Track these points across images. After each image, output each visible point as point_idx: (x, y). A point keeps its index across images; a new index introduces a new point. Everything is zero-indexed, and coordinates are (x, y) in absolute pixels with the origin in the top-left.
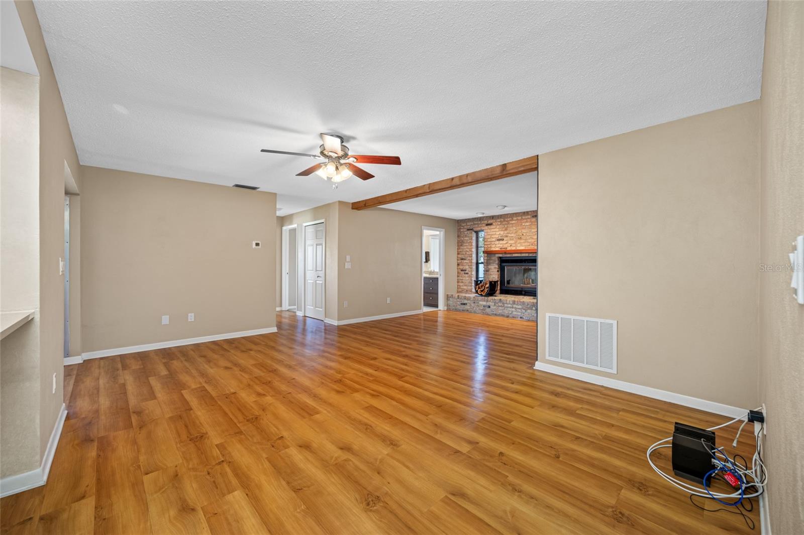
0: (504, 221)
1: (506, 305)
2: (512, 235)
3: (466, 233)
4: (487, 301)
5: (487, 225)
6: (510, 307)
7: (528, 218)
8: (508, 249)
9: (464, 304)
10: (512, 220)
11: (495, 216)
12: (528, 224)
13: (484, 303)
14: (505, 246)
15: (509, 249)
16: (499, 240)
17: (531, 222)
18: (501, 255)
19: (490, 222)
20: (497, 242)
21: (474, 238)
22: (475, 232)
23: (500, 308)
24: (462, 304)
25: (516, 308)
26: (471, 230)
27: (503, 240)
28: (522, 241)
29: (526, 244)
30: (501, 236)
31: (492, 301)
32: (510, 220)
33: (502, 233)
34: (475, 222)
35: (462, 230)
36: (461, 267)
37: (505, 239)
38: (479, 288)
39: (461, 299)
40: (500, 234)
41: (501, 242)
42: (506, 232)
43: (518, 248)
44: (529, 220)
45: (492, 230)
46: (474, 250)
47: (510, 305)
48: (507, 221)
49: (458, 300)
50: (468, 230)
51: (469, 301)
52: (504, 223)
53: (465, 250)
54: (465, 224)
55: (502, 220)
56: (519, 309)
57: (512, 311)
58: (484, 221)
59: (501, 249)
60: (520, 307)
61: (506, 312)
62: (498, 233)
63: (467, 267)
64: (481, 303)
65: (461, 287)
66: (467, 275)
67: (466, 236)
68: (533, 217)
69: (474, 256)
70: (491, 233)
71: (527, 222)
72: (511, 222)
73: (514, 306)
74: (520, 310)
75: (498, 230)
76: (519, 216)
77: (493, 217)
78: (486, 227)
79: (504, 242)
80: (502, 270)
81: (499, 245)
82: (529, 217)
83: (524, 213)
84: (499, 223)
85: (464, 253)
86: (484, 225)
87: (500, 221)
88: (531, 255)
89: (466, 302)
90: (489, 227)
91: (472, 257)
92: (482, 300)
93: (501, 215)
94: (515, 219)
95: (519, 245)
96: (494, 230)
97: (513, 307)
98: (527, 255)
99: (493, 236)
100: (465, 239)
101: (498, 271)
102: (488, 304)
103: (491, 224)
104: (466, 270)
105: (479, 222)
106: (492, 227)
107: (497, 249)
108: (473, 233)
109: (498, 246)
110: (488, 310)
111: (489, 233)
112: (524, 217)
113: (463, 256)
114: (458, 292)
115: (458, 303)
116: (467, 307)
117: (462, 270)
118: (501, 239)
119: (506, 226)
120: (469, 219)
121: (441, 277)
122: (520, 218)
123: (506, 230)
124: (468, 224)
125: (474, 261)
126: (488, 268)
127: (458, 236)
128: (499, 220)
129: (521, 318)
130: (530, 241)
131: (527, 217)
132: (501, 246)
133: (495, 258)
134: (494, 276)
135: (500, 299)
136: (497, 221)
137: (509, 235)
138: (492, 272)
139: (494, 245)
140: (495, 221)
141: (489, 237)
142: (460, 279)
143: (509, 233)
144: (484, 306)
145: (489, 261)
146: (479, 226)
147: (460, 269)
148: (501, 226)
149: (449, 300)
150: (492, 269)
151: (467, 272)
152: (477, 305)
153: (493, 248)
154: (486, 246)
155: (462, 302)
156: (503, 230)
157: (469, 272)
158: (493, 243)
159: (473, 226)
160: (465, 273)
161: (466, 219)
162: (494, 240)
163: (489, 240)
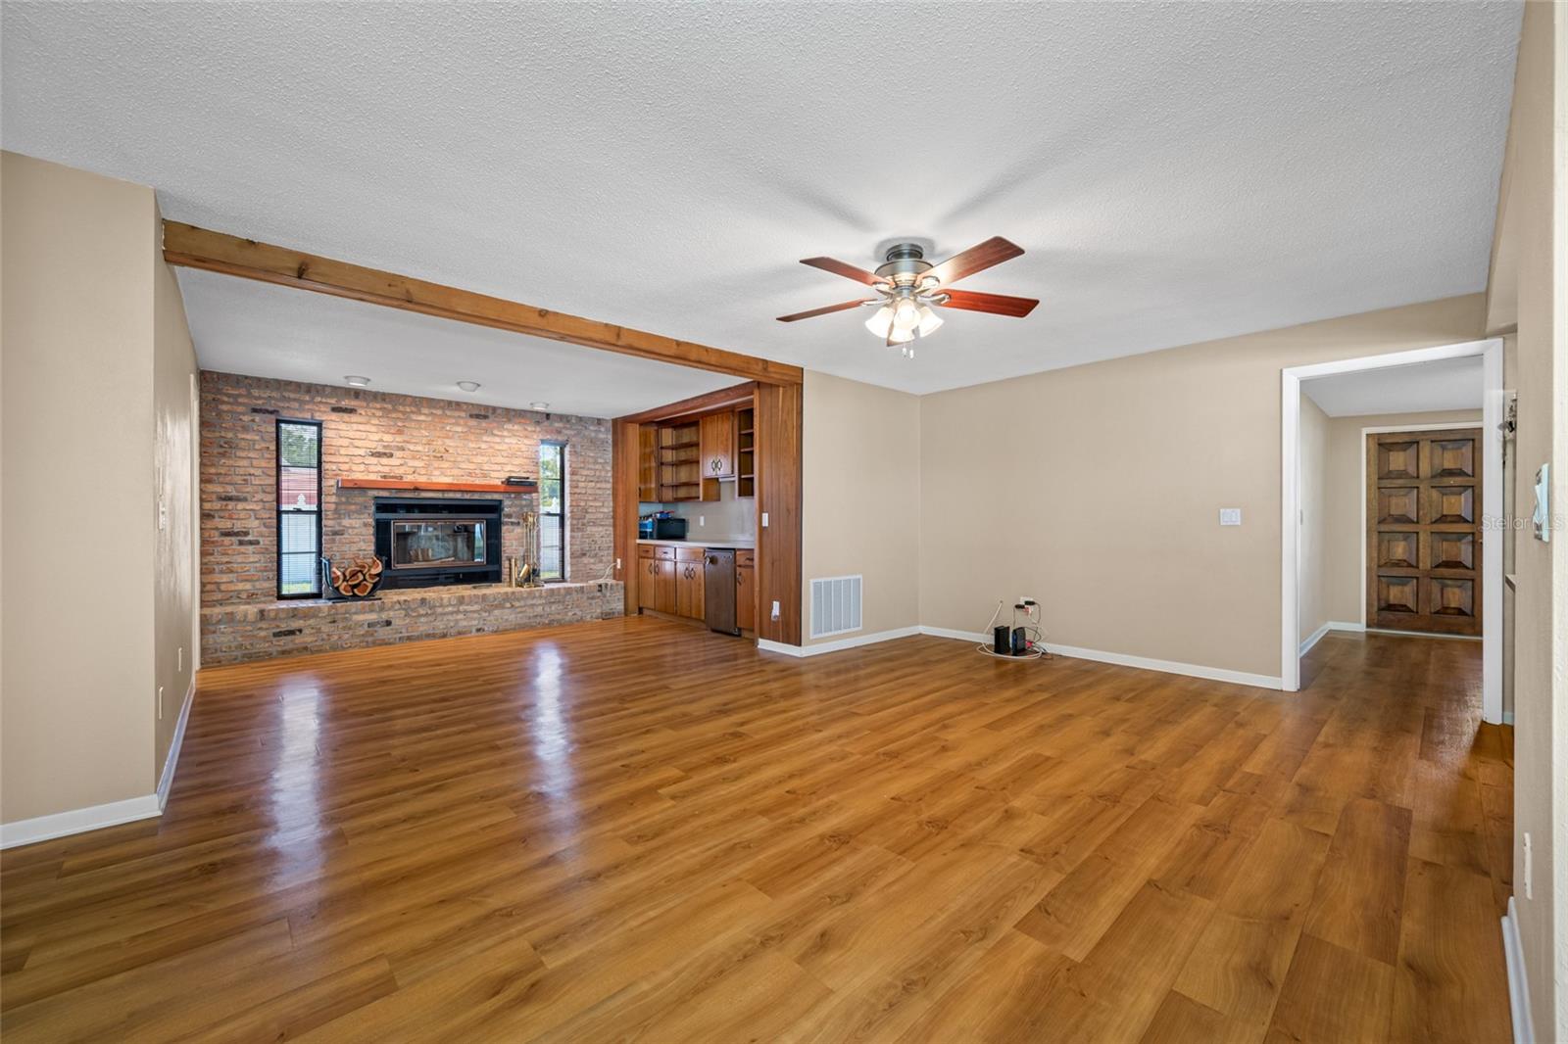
0: (395, 410)
1: (440, 610)
2: (420, 448)
3: (246, 418)
4: (382, 609)
5: (335, 410)
6: (452, 613)
7: (459, 417)
8: (405, 480)
9: (290, 633)
10: (419, 413)
11: (364, 392)
12: (459, 429)
13: (371, 617)
14: (399, 471)
15: (409, 478)
16: (379, 455)
17: (466, 425)
18: (376, 493)
19: (345, 403)
20: (374, 460)
23: (423, 619)
24: (279, 634)
25: (465, 612)
26: (269, 412)
27: (391, 455)
28: (445, 465)
29: (456, 472)
30: (384, 446)
31: (397, 606)
32: (412, 412)
33: (387, 438)
34: (286, 394)
35: (224, 408)
37: (398, 454)
38: (344, 580)
39: (274, 619)
40: (381, 440)
41: (384, 461)
42: (399, 438)
43: (435, 480)
44: (462, 422)
45: (355, 426)
47: (450, 609)
48: (404, 413)
50: (252, 411)
51: (312, 621)
52: (394, 415)
53: (240, 471)
54: (243, 391)
55: (389, 406)
56: (474, 612)
57: (457, 621)
58: (327, 396)
59: (385, 477)
60: (476, 607)
61: (440, 625)
62: (377, 437)
63: (253, 523)
64: (359, 617)
65: (223, 587)
66: (251, 548)
67: (245, 429)
68: (471, 416)
70: (351, 434)
71: (457, 424)
72: (414, 417)
73: (461, 608)
74: (476, 615)
75: (374, 429)
76: (435, 408)
78: (334, 416)
79: (394, 461)
80: (381, 529)
81: (380, 468)
82: (463, 414)
83: (450, 403)
84: (375, 413)
85: (238, 480)
86: (323, 408)
87: (383, 409)
88: (467, 496)
89: (295, 624)
90: (346, 416)
92: (362, 611)
93: (384, 394)
94: (426, 411)
95: (437, 473)
96: (361, 427)
97: (458, 612)
99: (357, 443)
100: (240, 436)
101: (374, 533)
102: (384, 616)
103: (351, 411)
104: (247, 534)
105: (307, 398)
106: (354, 418)
107: (372, 477)
109: (374, 468)
110: (383, 633)
111: (343, 433)
112: (448, 413)
113: (230, 488)
115: (263, 634)
116: (301, 639)
117: (227, 535)
118: (385, 454)
119: (400, 424)
120: (259, 379)
122: (439, 412)
123: (400, 432)
124: (255, 393)
126: (340, 524)
128: (378, 406)
129: (478, 630)
130: (463, 466)
131: (457, 414)
132: (386, 469)
134: (363, 545)
136: (371, 405)
137: (412, 447)
138: (356, 534)
139: (362, 467)
140: (365, 404)
141: (346, 442)
142: (218, 563)
143: (408, 442)
144: (369, 625)
145: (343, 507)
146: (307, 407)
147: (217, 529)
148: (384, 421)
149: (214, 632)
150: (355, 528)
151: (249, 538)
152: (344, 628)
153: (359, 475)
154: (334, 468)
155: (278, 627)
156: (392, 431)
157: (261, 539)
158: (358, 460)
159: (282, 404)
160: (241, 543)
161: (246, 377)
162: (362, 452)
163: (343, 451)
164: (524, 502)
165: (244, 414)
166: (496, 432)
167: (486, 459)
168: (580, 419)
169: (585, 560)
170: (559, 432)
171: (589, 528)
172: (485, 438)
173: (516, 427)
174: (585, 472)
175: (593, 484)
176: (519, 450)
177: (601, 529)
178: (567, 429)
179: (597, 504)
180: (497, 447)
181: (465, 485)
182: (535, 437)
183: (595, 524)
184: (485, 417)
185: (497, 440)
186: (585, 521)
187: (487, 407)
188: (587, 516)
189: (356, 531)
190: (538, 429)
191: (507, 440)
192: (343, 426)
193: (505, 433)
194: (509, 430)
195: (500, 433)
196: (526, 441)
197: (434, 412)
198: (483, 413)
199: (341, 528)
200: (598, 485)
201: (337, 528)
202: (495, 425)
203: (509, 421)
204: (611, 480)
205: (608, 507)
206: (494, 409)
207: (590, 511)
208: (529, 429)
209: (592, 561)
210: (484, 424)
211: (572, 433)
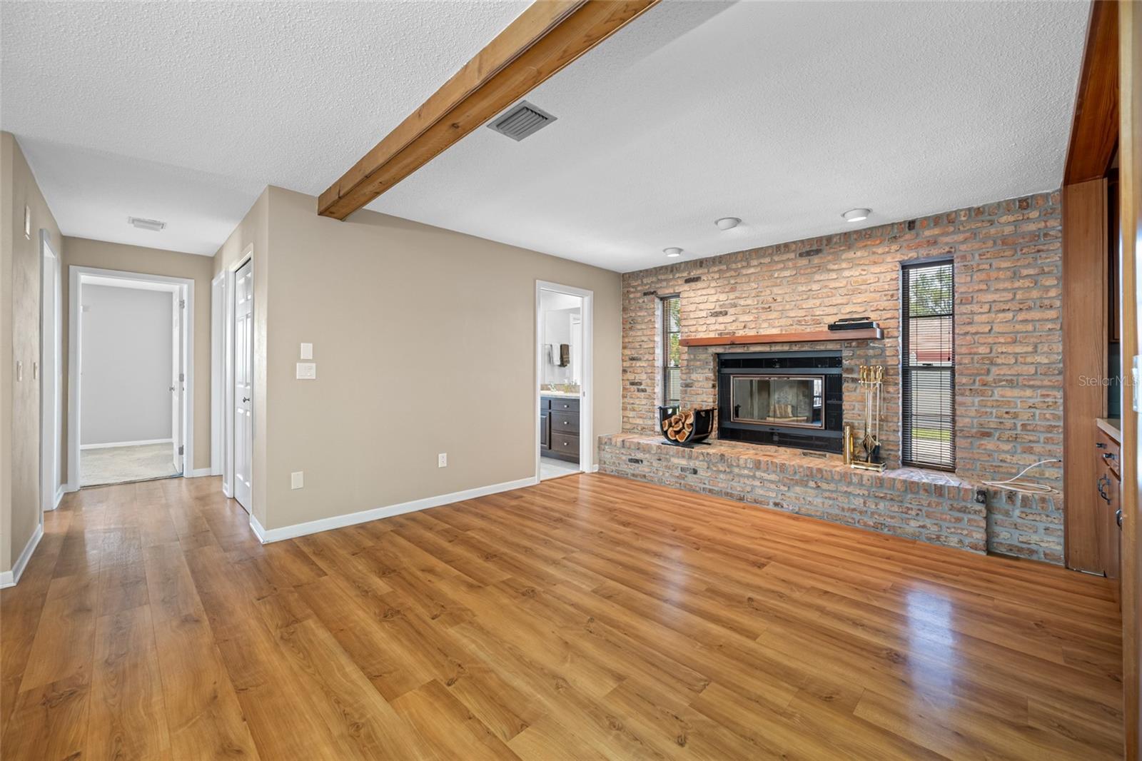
0: (728, 269)
1: (736, 470)
2: (749, 302)
3: (641, 301)
4: (690, 458)
5: (688, 281)
6: (748, 477)
7: (788, 260)
8: (737, 335)
9: (637, 461)
10: (748, 266)
11: (706, 259)
12: (787, 273)
13: (683, 462)
14: (731, 328)
15: (740, 333)
16: (716, 314)
17: (795, 267)
18: (720, 350)
19: (694, 274)
20: (712, 320)
21: (659, 312)
22: (662, 299)
23: (722, 476)
24: (631, 460)
25: (762, 480)
26: (652, 293)
27: (726, 314)
28: (773, 315)
29: (783, 322)
30: (720, 306)
31: (701, 458)
32: (743, 267)
33: (723, 297)
34: (660, 277)
35: (632, 296)
36: (630, 376)
37: (731, 311)
38: (670, 425)
39: (629, 448)
40: (718, 300)
41: (721, 319)
42: (732, 296)
43: (763, 332)
44: (790, 264)
45: (699, 292)
46: (658, 339)
47: (746, 472)
48: (735, 270)
49: (623, 451)
50: (645, 294)
51: (647, 456)
52: (728, 275)
53: (638, 339)
54: (639, 282)
55: (724, 267)
56: (772, 482)
57: (753, 487)
58: (683, 271)
59: (721, 334)
60: (773, 477)
61: (737, 487)
62: (714, 298)
63: (644, 376)
64: (675, 461)
65: (631, 421)
66: (643, 395)
67: (641, 308)
68: (801, 255)
69: (659, 351)
70: (697, 300)
71: (785, 268)
72: (744, 272)
73: (758, 474)
74: (773, 486)
75: (713, 291)
76: (764, 256)
77: (701, 263)
78: (686, 287)
79: (728, 319)
80: (722, 384)
81: (717, 327)
82: (792, 255)
83: (778, 247)
84: (717, 276)
85: (637, 345)
86: (680, 282)
87: (720, 271)
88: (795, 348)
89: (639, 456)
90: (693, 285)
91: (654, 353)
92: (677, 455)
93: (720, 257)
94: (755, 262)
95: (765, 325)
96: (704, 292)
97: (754, 477)
98: (786, 348)
99: (702, 306)
100: (639, 314)
101: (714, 386)
102: (692, 464)
103: (697, 279)
104: (641, 384)
105: (671, 276)
106: (699, 285)
107: (712, 335)
108: (657, 300)
109: (712, 327)
110: (691, 479)
111: (692, 300)
112: (776, 258)
113: (633, 352)
114: (624, 431)
115: (624, 458)
116: (642, 469)
117: (632, 384)
118: (721, 312)
119: (733, 282)
120: (647, 270)
121: (585, 398)
122: (767, 260)
123: (733, 290)
124: (645, 281)
125: (659, 363)
126: (690, 378)
127: (625, 309)
128: (716, 269)
129: (776, 504)
130: (792, 314)
131: (785, 257)
132: (722, 327)
133: (707, 356)
134: (704, 397)
135: (722, 455)
136: (711, 270)
137: (742, 302)
138: (700, 387)
139: (704, 328)
140: (706, 271)
141: (692, 307)
142: (629, 404)
143: (739, 298)
144: (682, 469)
145: (692, 363)
146: (671, 284)
147: (628, 380)
148: (721, 282)
149: (604, 450)
150: (699, 381)
151: (642, 387)
152: (666, 466)
153: (703, 334)
154: (686, 330)
155: (630, 455)
156: (727, 290)
157: (647, 388)
158: (701, 321)
159: (657, 286)
160: (638, 390)
161: (641, 271)
162: (704, 314)
163: (692, 315)
164: (871, 352)
165: (639, 298)
166: (831, 267)
167: (818, 302)
168: (978, 212)
169: (990, 444)
170: (933, 242)
171: (997, 392)
172: (817, 277)
173: (859, 254)
174: (990, 297)
175: (1009, 315)
176: (865, 283)
177: (1028, 392)
178: (947, 234)
179: (1018, 349)
180: (833, 285)
181: (794, 335)
182: (889, 259)
183: (1011, 384)
184: (818, 251)
185: (834, 275)
186: (990, 378)
187: (819, 240)
188: (994, 370)
189: (700, 384)
190: (894, 247)
191: (846, 273)
192: (692, 294)
193: (844, 265)
194: (847, 260)
195: (836, 267)
196: (877, 269)
197: (762, 261)
198: (815, 248)
199: (691, 381)
200: (1021, 316)
201: (689, 381)
202: (830, 257)
203: (849, 248)
204: (1058, 303)
205: (1050, 352)
206: (829, 239)
207: (999, 361)
208: (880, 250)
209: (1006, 447)
210: (816, 260)
211: (960, 237)
